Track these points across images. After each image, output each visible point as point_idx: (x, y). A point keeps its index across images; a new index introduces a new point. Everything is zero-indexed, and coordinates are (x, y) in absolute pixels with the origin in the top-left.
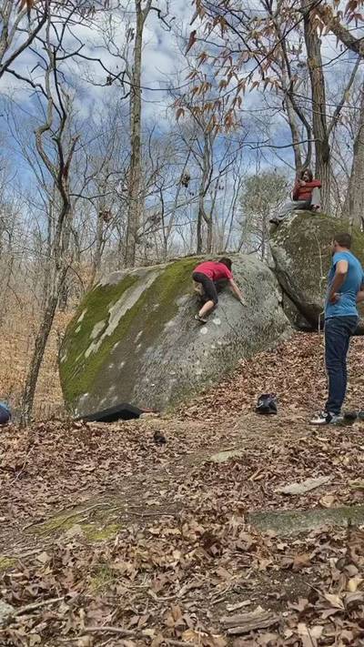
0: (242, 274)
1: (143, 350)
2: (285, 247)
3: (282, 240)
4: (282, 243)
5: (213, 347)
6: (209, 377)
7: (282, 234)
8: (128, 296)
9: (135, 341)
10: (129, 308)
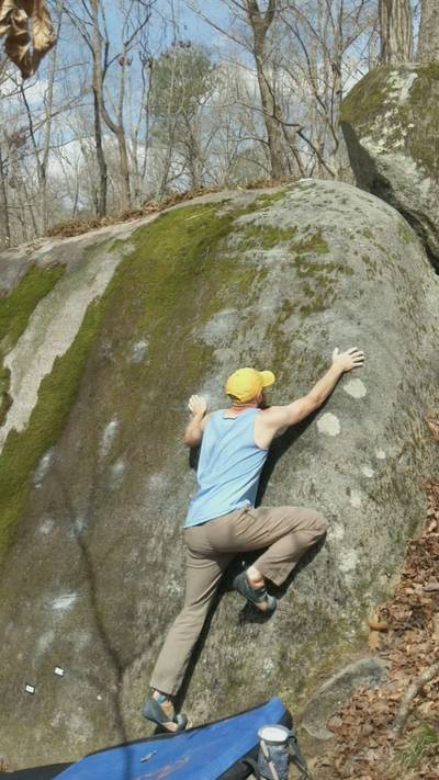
0: (367, 234)
1: (133, 480)
2: (413, 151)
3: (397, 135)
4: (400, 143)
5: (368, 472)
6: (376, 570)
7: (393, 121)
8: (46, 322)
9: (104, 452)
10: (61, 353)
